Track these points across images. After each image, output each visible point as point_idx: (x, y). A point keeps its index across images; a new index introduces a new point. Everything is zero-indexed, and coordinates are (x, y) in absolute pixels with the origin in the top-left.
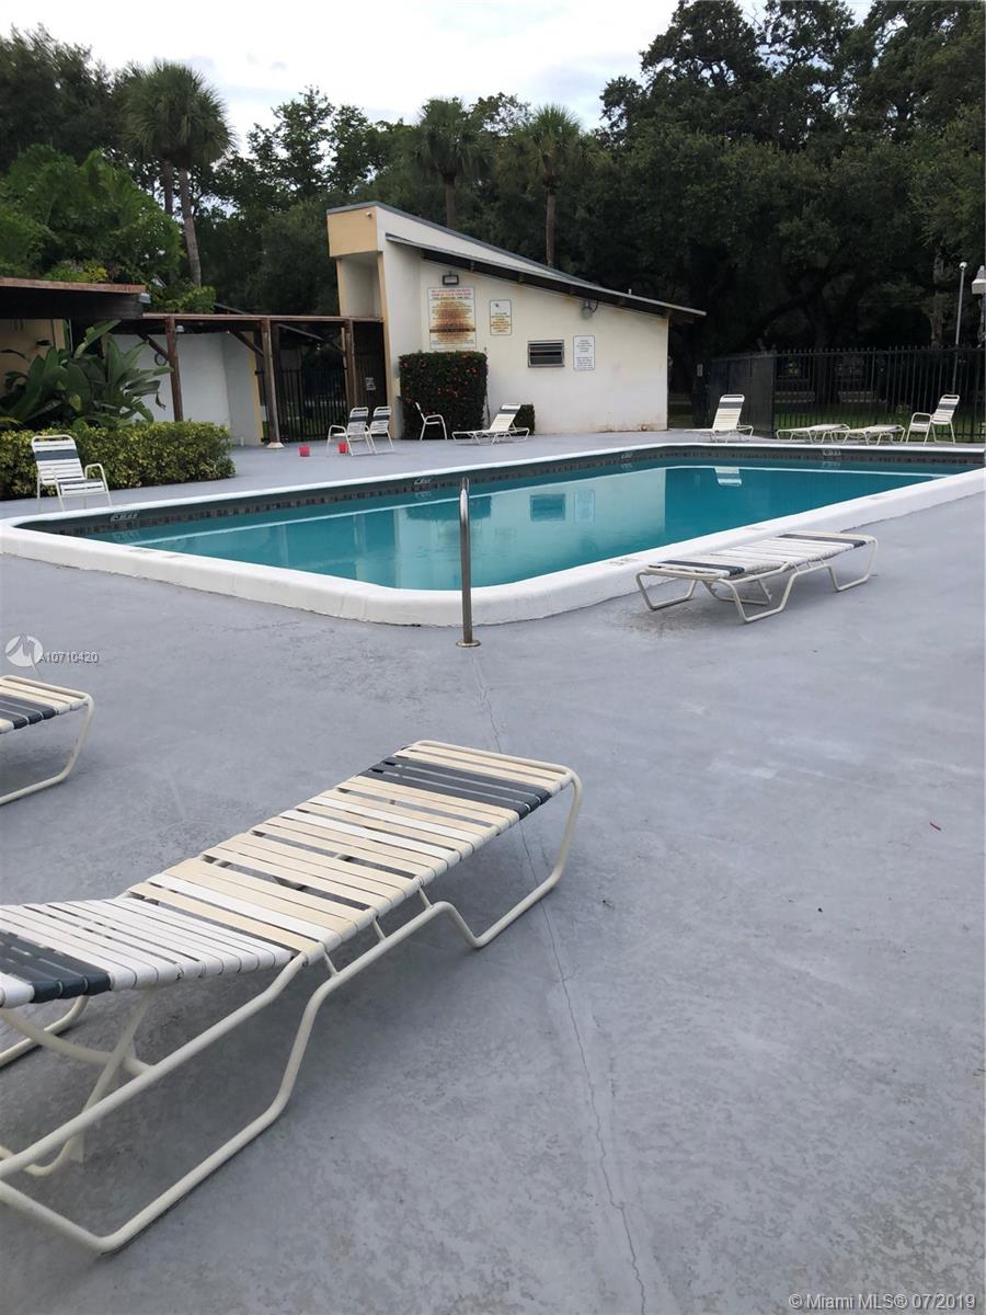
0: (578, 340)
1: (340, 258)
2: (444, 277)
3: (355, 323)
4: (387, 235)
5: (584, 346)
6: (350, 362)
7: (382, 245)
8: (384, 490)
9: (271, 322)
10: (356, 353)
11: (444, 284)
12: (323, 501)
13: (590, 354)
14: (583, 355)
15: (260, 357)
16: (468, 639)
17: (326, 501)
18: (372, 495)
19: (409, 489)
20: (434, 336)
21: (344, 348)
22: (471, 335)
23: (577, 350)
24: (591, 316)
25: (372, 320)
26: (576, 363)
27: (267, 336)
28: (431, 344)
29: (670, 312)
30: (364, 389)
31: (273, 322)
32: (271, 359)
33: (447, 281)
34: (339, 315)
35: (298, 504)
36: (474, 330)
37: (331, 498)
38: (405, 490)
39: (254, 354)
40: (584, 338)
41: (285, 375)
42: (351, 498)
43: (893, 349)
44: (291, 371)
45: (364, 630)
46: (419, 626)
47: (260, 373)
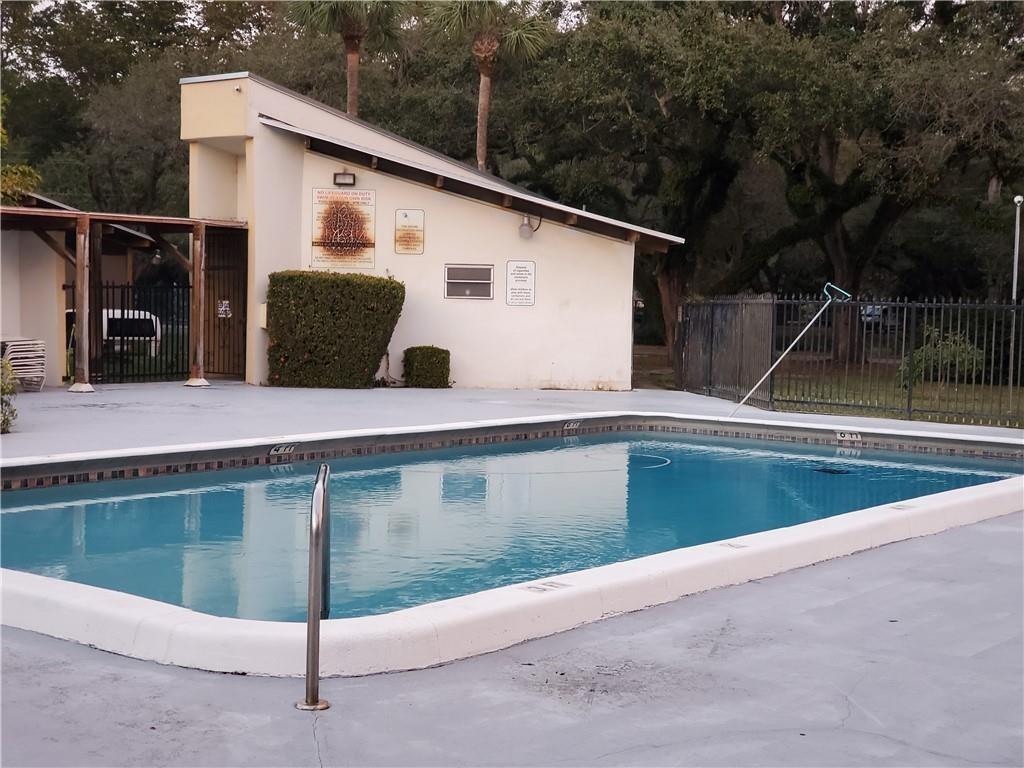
0: (512, 266)
1: (195, 141)
2: (336, 175)
3: (208, 228)
4: (261, 116)
5: (521, 275)
6: (199, 277)
7: (253, 127)
8: (226, 461)
9: (91, 220)
10: (208, 268)
11: (335, 183)
12: (136, 473)
13: (529, 284)
14: (519, 285)
15: (71, 267)
16: (313, 698)
17: (141, 474)
18: (208, 467)
19: (262, 461)
20: (319, 251)
21: (191, 261)
22: (368, 252)
23: (511, 278)
24: (531, 236)
25: (233, 224)
26: (509, 297)
27: (83, 241)
28: (313, 261)
29: (635, 238)
30: (215, 315)
31: (93, 221)
32: (87, 271)
33: (339, 180)
34: (188, 216)
35: (100, 476)
36: (373, 245)
37: (148, 470)
38: (257, 462)
39: (63, 262)
40: (520, 264)
41: (105, 291)
42: (176, 471)
43: (931, 301)
44: (114, 287)
45: (163, 678)
46: (244, 674)
47: (70, 288)
